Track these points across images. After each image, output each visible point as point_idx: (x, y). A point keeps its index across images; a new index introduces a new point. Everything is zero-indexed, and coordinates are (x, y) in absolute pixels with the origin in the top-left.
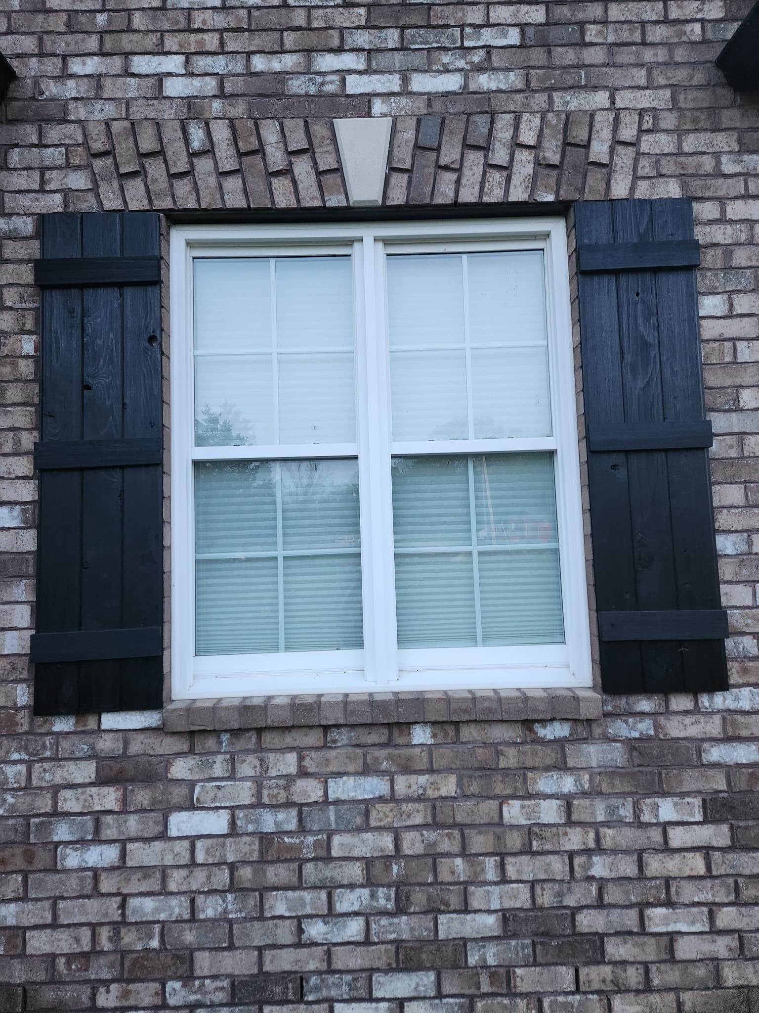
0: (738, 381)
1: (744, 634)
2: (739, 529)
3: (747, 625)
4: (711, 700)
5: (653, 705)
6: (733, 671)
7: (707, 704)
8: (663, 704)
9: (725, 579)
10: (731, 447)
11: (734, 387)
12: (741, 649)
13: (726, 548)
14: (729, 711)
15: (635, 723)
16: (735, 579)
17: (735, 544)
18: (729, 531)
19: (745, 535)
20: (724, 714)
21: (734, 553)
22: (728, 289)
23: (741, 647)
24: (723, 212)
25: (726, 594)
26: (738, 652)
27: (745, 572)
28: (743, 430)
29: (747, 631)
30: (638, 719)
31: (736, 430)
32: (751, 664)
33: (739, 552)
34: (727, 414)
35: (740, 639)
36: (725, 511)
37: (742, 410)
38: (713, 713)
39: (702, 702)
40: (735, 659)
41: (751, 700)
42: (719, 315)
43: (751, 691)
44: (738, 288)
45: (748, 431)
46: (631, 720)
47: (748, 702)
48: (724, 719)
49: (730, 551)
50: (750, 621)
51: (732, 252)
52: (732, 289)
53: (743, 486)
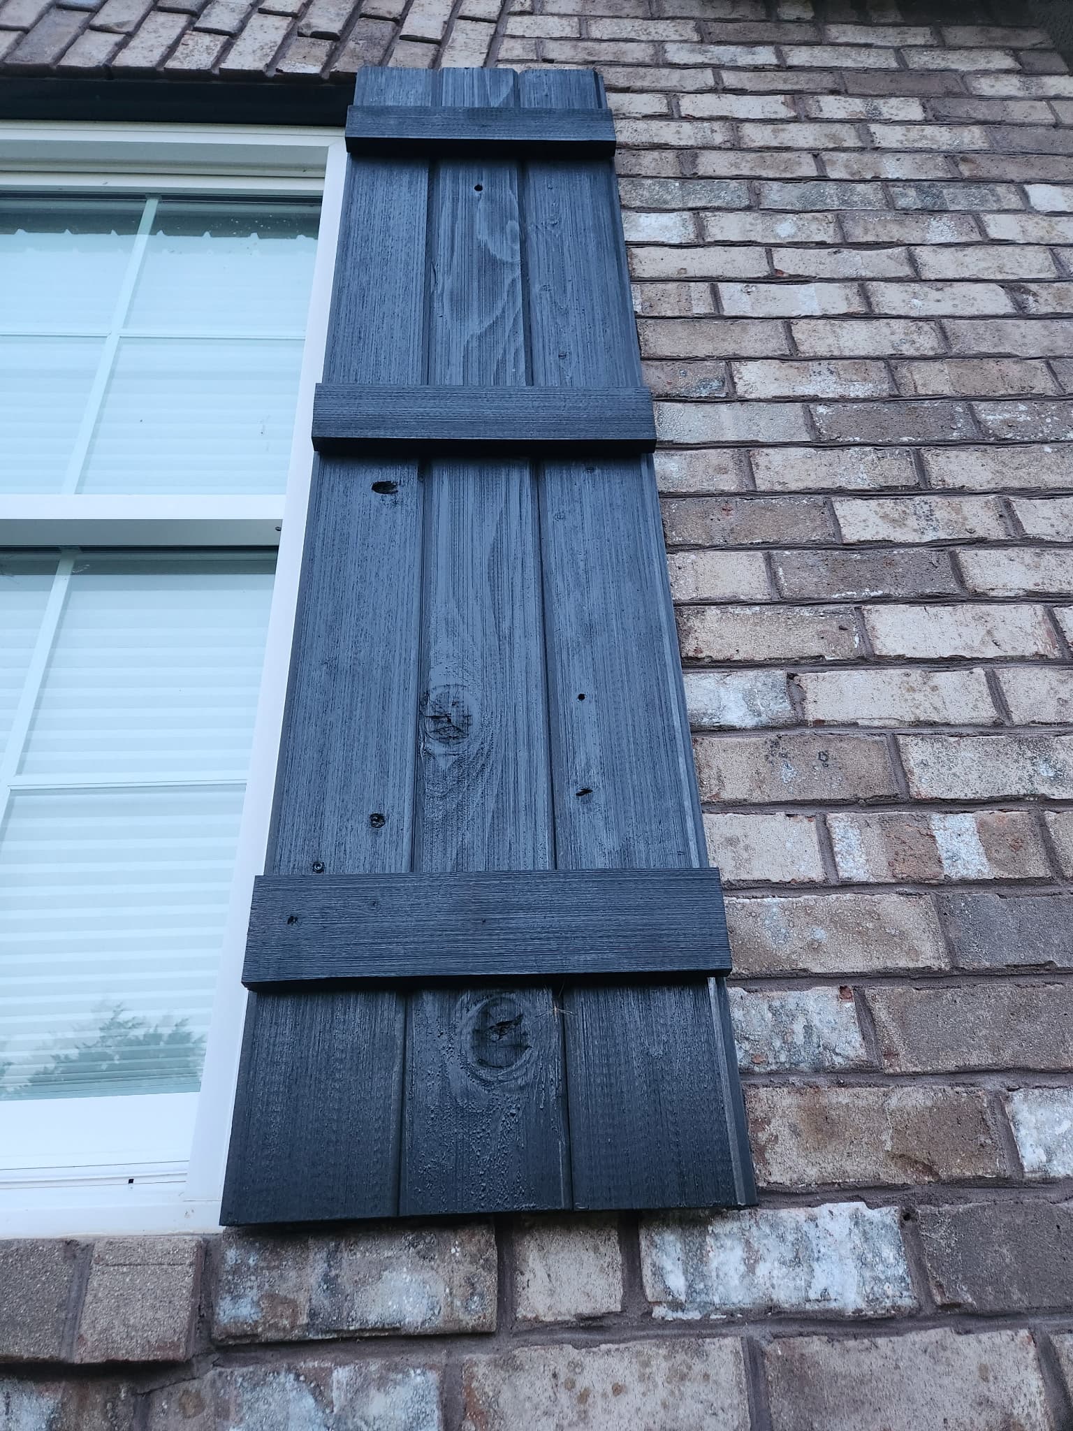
0: (729, 348)
1: (802, 978)
2: (759, 657)
3: (814, 947)
4: (695, 1263)
5: (441, 1290)
6: (776, 1126)
7: (677, 1282)
8: (489, 1281)
9: (727, 795)
10: (722, 470)
11: (720, 359)
12: (799, 1039)
13: (722, 708)
14: (772, 1314)
15: (358, 1390)
16: (757, 797)
17: (749, 697)
18: (728, 665)
19: (780, 674)
20: (755, 1332)
21: (750, 722)
22: (690, 205)
23: (798, 1027)
24: (673, 106)
25: (731, 842)
26: (790, 1046)
27: (786, 773)
28: (751, 437)
29: (817, 969)
30: (374, 1366)
31: (731, 436)
32: (843, 1097)
33: (764, 719)
34: (707, 407)
35: (792, 998)
36: (712, 612)
37: (743, 401)
38: (704, 1329)
39: (658, 1272)
40: (779, 1077)
41: (863, 1262)
42: (676, 241)
43: (856, 1219)
44: (716, 204)
45: (761, 439)
46: (341, 1375)
47: (851, 1265)
48: (754, 1358)
49: (735, 715)
50: (820, 934)
51: (696, 156)
52: (699, 204)
53: (759, 554)
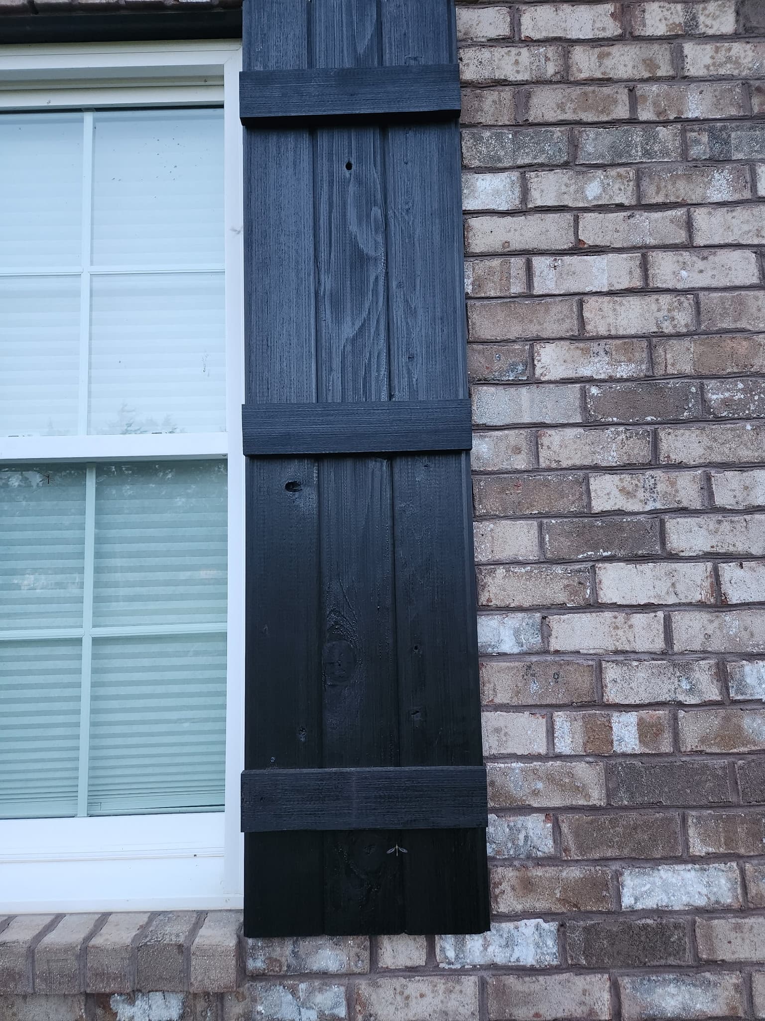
0: (533, 330)
1: (527, 810)
2: (526, 604)
3: (536, 793)
4: (460, 948)
5: (345, 958)
6: (505, 886)
7: (451, 954)
8: (366, 954)
9: (498, 700)
10: (517, 450)
11: (527, 340)
12: (521, 843)
13: (500, 641)
14: (493, 967)
15: (310, 992)
16: (515, 702)
17: (517, 633)
18: (507, 609)
19: (538, 615)
20: (484, 974)
21: (516, 650)
22: (520, 162)
23: (521, 837)
24: (515, 24)
25: (497, 730)
26: (516, 847)
27: (534, 687)
28: (538, 419)
29: (535, 805)
30: (317, 983)
31: (527, 420)
32: (539, 872)
33: (525, 648)
34: (512, 390)
35: (520, 820)
36: (501, 571)
37: (539, 382)
38: (463, 972)
39: (443, 950)
40: (509, 862)
41: (537, 945)
42: (504, 207)
43: (537, 927)
44: (539, 161)
45: (548, 421)
46: (303, 986)
47: (532, 948)
48: (483, 985)
49: (508, 646)
50: (540, 785)
51: (528, 96)
52: (527, 161)
53: (535, 523)
